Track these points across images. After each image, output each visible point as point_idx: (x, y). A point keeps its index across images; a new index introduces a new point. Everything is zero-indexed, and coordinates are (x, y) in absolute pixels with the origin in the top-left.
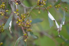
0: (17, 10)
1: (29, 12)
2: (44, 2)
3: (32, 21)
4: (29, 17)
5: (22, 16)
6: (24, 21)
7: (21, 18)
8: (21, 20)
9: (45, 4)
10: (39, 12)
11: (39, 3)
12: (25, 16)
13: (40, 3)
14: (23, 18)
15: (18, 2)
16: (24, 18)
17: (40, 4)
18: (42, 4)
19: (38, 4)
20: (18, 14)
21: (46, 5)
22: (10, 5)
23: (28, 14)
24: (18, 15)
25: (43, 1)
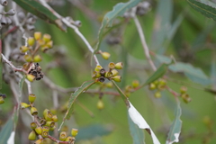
0: (30, 98)
1: (67, 105)
2: (114, 72)
3: (78, 132)
4: (68, 118)
5: (47, 116)
6: (51, 132)
7: (44, 124)
8: (44, 129)
9: (117, 77)
10: (100, 104)
11: (98, 75)
12: (55, 117)
13: (103, 75)
14: (49, 123)
15: (33, 72)
16: (53, 123)
17: (102, 77)
18: (109, 79)
19: (95, 77)
20: (33, 110)
21: (122, 83)
22: (7, 82)
23: (64, 111)
24: (35, 113)
25: (111, 70)
